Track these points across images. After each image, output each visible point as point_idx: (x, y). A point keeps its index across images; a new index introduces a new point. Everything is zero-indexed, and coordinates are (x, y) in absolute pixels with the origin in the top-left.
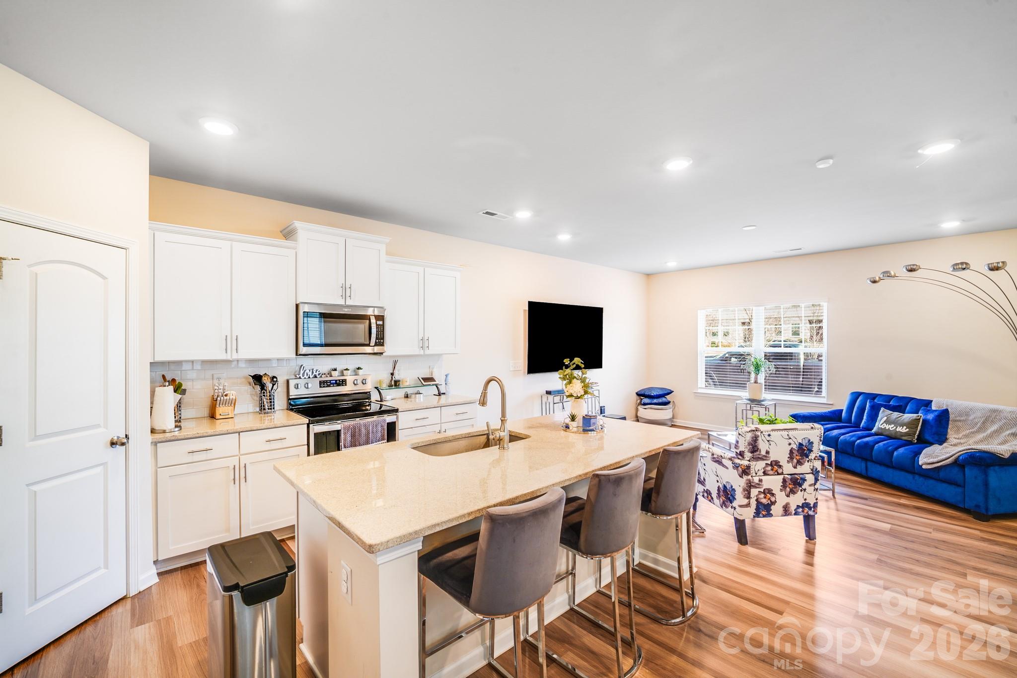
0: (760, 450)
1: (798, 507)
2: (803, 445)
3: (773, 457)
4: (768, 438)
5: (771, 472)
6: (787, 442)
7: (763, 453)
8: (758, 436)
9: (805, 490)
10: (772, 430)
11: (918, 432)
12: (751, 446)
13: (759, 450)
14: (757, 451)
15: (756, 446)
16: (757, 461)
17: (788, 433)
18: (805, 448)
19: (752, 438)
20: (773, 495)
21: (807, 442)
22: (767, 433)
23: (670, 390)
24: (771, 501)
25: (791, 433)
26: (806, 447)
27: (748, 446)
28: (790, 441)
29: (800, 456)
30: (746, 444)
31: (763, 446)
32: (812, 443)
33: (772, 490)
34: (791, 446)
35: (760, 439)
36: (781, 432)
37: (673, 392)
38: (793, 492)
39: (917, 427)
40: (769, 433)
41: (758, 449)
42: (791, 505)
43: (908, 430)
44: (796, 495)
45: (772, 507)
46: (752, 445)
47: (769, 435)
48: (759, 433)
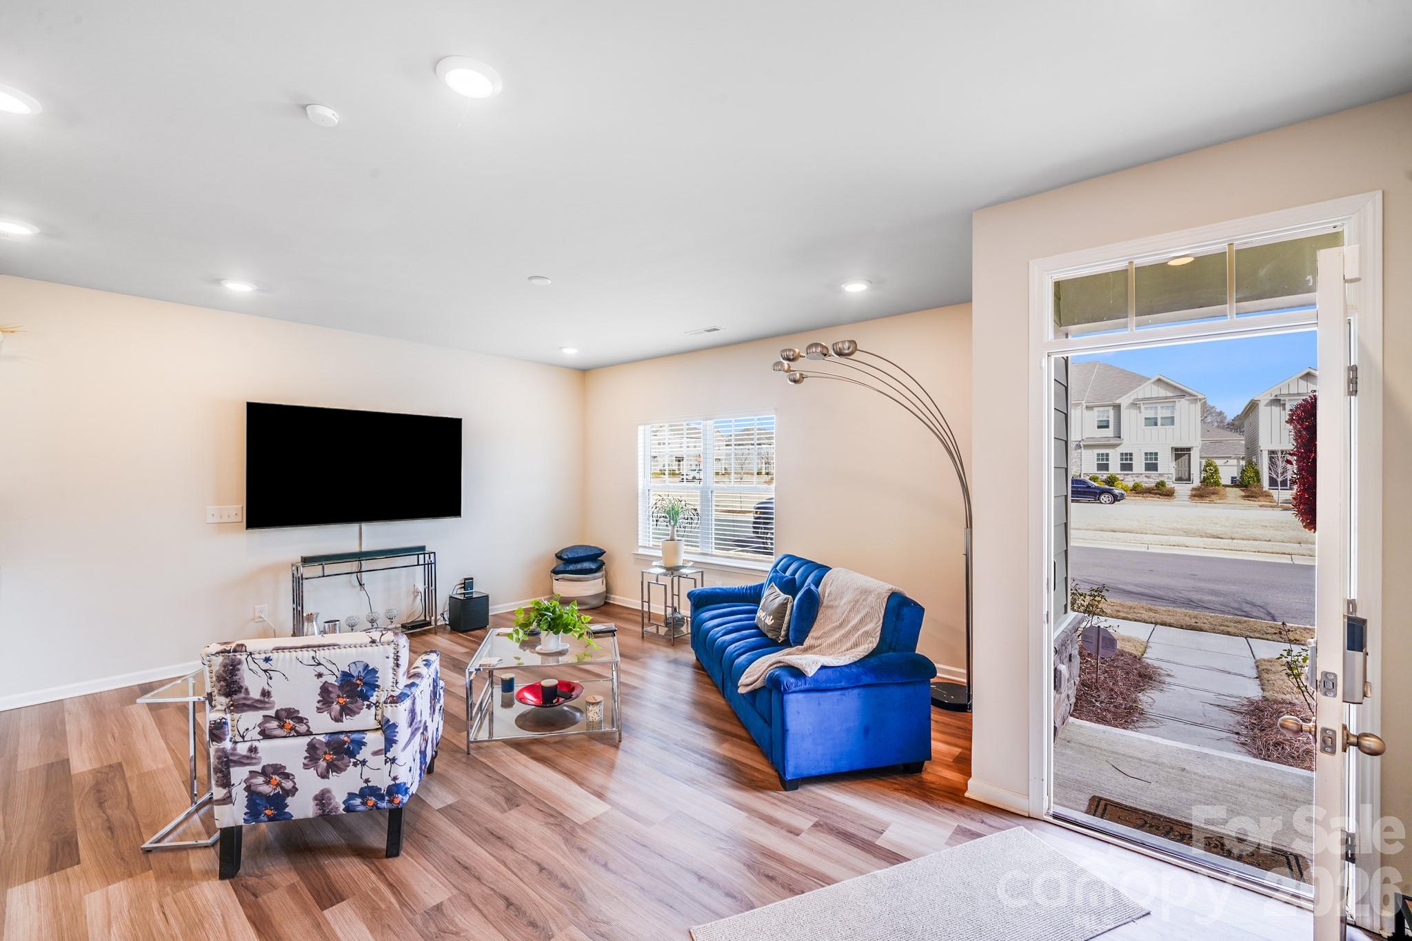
0: (246, 689)
1: (351, 796)
2: (353, 677)
3: (280, 701)
4: (266, 666)
5: (279, 732)
6: (312, 672)
7: (255, 694)
8: (240, 662)
9: (364, 763)
10: (277, 649)
11: (785, 626)
12: (222, 683)
13: (243, 690)
14: (236, 692)
15: (235, 682)
16: (243, 711)
17: (312, 654)
18: (358, 682)
19: (225, 666)
20: (287, 776)
21: (361, 669)
22: (263, 656)
23: (600, 549)
24: (283, 788)
25: (321, 655)
26: (361, 680)
27: (217, 683)
28: (320, 669)
29: (347, 697)
30: (214, 679)
31: (253, 683)
32: (374, 671)
33: (285, 767)
34: (323, 680)
35: (244, 667)
36: (299, 654)
37: (605, 552)
38: (334, 767)
39: (784, 617)
40: (267, 655)
41: (241, 687)
42: (334, 793)
43: (773, 621)
44: (343, 773)
45: (289, 800)
46: (225, 680)
47: (267, 660)
48: (243, 657)
